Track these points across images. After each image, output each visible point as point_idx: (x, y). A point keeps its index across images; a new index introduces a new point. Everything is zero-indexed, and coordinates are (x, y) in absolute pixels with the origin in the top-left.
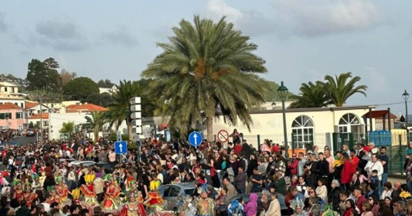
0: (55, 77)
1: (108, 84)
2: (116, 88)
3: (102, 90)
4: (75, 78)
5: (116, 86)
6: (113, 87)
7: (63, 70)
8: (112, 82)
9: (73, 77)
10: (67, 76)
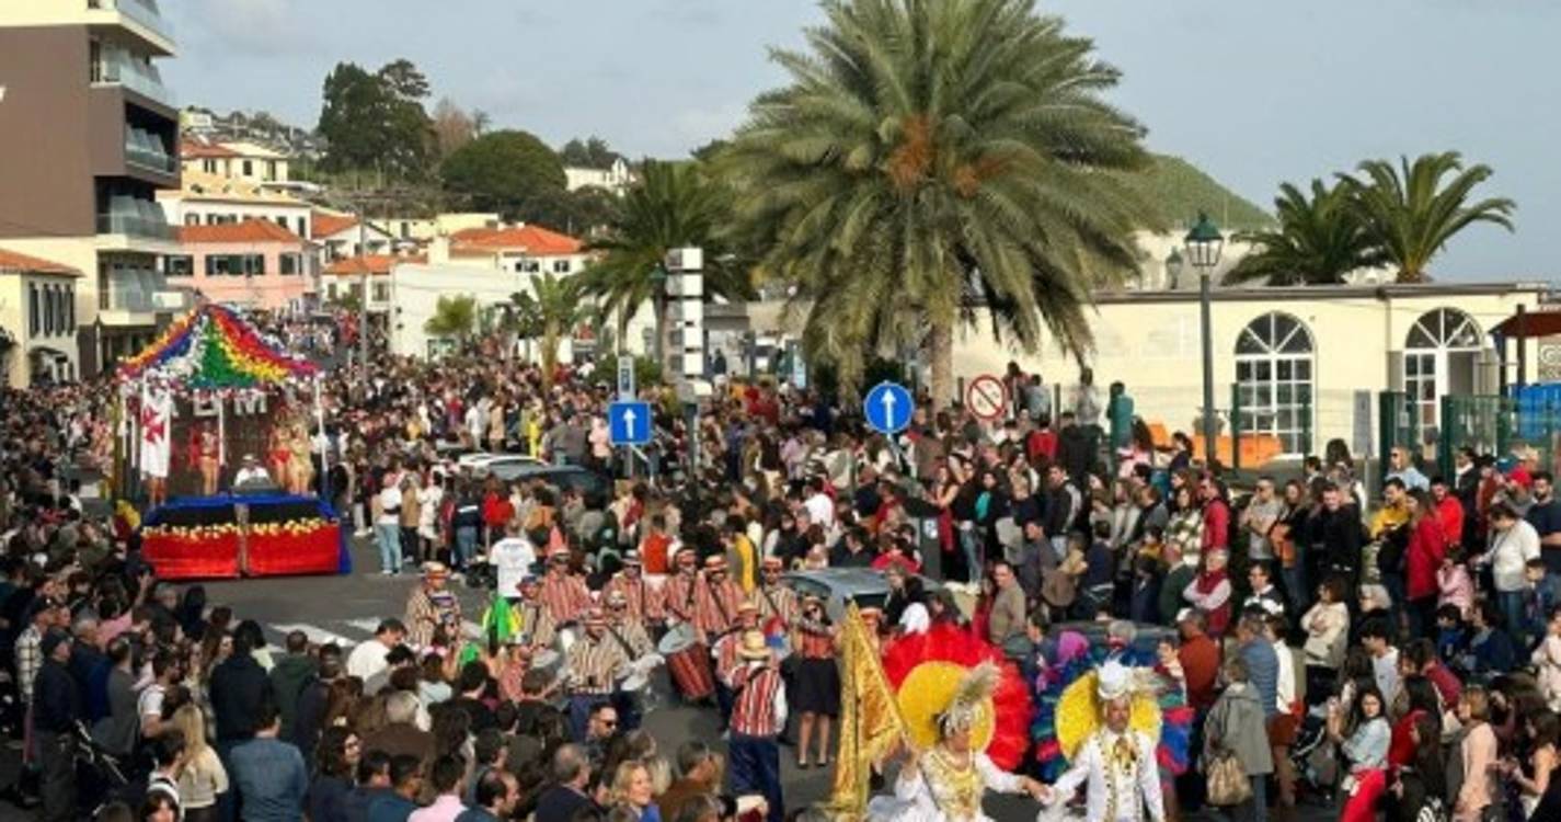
0: (414, 126)
1: (598, 157)
2: (624, 170)
3: (577, 178)
4: (484, 131)
5: (626, 162)
6: (615, 167)
7: (445, 103)
8: (611, 148)
9: (478, 127)
10: (457, 121)
